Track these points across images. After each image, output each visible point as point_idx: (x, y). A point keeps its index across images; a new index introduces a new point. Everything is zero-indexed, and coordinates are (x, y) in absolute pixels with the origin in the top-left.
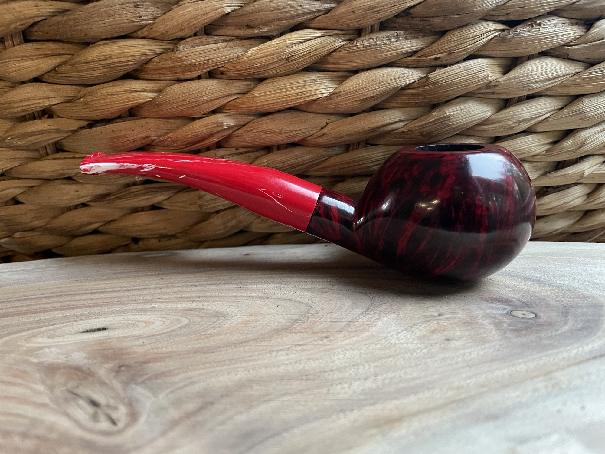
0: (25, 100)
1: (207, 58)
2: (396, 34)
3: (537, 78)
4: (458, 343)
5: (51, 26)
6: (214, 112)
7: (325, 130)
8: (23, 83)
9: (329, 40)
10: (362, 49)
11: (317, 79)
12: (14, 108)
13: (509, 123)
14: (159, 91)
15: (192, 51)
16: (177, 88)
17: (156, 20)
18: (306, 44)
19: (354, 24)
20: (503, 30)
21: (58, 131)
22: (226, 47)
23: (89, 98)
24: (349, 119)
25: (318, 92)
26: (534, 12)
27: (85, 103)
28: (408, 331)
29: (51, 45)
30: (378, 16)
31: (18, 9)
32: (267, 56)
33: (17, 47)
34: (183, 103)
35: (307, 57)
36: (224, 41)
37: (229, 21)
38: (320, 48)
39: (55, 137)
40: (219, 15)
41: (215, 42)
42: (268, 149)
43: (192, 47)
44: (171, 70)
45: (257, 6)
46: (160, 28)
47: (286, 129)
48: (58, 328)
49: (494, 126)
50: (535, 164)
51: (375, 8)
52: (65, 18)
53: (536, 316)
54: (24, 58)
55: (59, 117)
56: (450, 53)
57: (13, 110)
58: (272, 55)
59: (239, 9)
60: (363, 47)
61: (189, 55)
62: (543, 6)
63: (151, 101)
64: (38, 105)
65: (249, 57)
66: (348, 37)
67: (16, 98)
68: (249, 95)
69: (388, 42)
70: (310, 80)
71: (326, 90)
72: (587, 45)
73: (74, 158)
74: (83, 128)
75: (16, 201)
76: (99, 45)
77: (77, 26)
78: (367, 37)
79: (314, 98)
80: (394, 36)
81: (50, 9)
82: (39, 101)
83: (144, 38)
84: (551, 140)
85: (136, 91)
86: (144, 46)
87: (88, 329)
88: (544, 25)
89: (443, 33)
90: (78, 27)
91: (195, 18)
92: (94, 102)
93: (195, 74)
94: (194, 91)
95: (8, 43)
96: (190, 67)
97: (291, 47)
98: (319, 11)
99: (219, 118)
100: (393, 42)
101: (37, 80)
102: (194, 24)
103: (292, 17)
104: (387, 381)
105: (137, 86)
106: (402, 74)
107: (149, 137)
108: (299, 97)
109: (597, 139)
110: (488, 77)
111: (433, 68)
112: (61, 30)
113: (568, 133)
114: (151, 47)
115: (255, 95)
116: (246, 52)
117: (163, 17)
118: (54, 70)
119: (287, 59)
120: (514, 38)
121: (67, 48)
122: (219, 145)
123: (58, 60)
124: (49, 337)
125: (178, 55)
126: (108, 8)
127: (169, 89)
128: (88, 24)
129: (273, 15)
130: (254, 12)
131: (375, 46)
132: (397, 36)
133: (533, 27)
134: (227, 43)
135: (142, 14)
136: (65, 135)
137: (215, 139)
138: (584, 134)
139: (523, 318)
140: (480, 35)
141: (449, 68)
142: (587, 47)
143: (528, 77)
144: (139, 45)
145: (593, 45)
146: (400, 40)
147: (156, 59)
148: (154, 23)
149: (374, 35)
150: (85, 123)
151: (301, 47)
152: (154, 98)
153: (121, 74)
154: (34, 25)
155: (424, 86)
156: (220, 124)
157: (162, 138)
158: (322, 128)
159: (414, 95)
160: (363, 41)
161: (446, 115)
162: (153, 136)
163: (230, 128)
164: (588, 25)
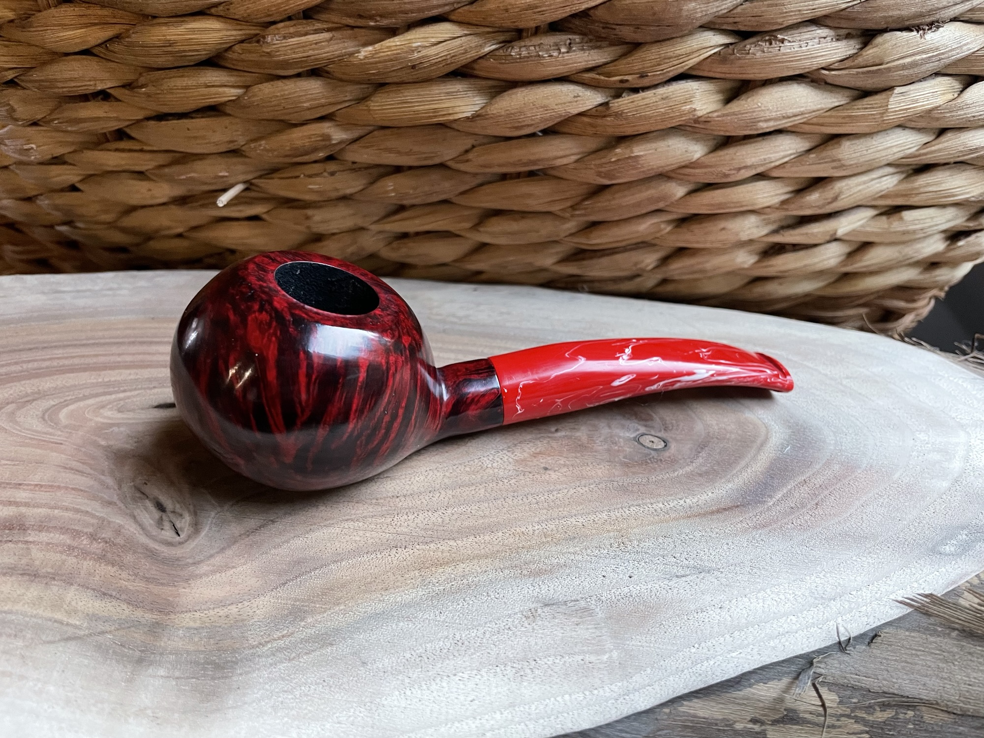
0: (71, 80)
1: (306, 54)
2: (568, 41)
3: (768, 115)
4: (554, 476)
6: (321, 118)
7: (469, 155)
8: (67, 54)
9: (475, 41)
10: (518, 60)
11: (457, 92)
12: (59, 88)
13: (725, 170)
14: (247, 87)
15: (285, 45)
16: (267, 89)
18: (440, 48)
19: (508, 24)
20: (727, 45)
21: (117, 119)
22: (331, 39)
23: (153, 91)
25: (457, 110)
26: (777, 23)
27: (148, 96)
28: (508, 451)
30: (541, 17)
32: (385, 61)
33: (54, 9)
34: (276, 108)
35: (441, 65)
36: (329, 30)
38: (460, 54)
39: (115, 125)
41: (316, 31)
43: (285, 38)
44: (257, 64)
46: (241, 11)
47: (416, 149)
48: (129, 398)
49: (704, 170)
50: (763, 217)
51: (537, 7)
53: (666, 446)
54: (64, 27)
55: (118, 101)
56: (643, 76)
57: (56, 90)
58: (391, 60)
60: (520, 58)
61: (280, 49)
62: (791, 16)
63: (236, 99)
64: (89, 88)
65: (361, 60)
66: (502, 38)
67: (58, 76)
68: (363, 107)
69: (555, 54)
70: (447, 93)
71: (469, 107)
72: (854, 71)
73: (142, 151)
74: (149, 119)
75: (73, 188)
78: (528, 43)
79: (451, 118)
80: (565, 45)
82: (88, 83)
83: (221, 17)
84: (790, 189)
85: (213, 86)
86: (219, 30)
87: (162, 402)
88: (790, 42)
89: (636, 46)
92: (160, 96)
93: (292, 72)
94: (290, 94)
96: (285, 64)
97: (419, 52)
99: (326, 128)
100: (564, 53)
101: (86, 52)
102: (286, 10)
104: (456, 516)
105: (214, 79)
106: (575, 97)
107: (236, 141)
108: (431, 114)
109: (860, 191)
110: (695, 110)
111: (619, 93)
113: (817, 182)
114: (229, 33)
115: (371, 108)
118: (105, 44)
119: (413, 67)
120: (739, 59)
122: (330, 158)
124: (119, 411)
125: (266, 48)
127: (256, 89)
131: (536, 58)
132: (570, 44)
133: (771, 44)
134: (333, 32)
136: (127, 123)
137: (321, 155)
138: (839, 185)
139: (648, 448)
141: (642, 94)
143: (754, 114)
145: (863, 73)
146: (574, 51)
147: (238, 48)
149: (537, 41)
151: (432, 51)
155: (605, 116)
156: (327, 138)
157: (252, 145)
158: (467, 151)
159: (591, 125)
160: (520, 48)
161: (633, 155)
162: (241, 141)
163: (341, 142)
164: (868, 36)
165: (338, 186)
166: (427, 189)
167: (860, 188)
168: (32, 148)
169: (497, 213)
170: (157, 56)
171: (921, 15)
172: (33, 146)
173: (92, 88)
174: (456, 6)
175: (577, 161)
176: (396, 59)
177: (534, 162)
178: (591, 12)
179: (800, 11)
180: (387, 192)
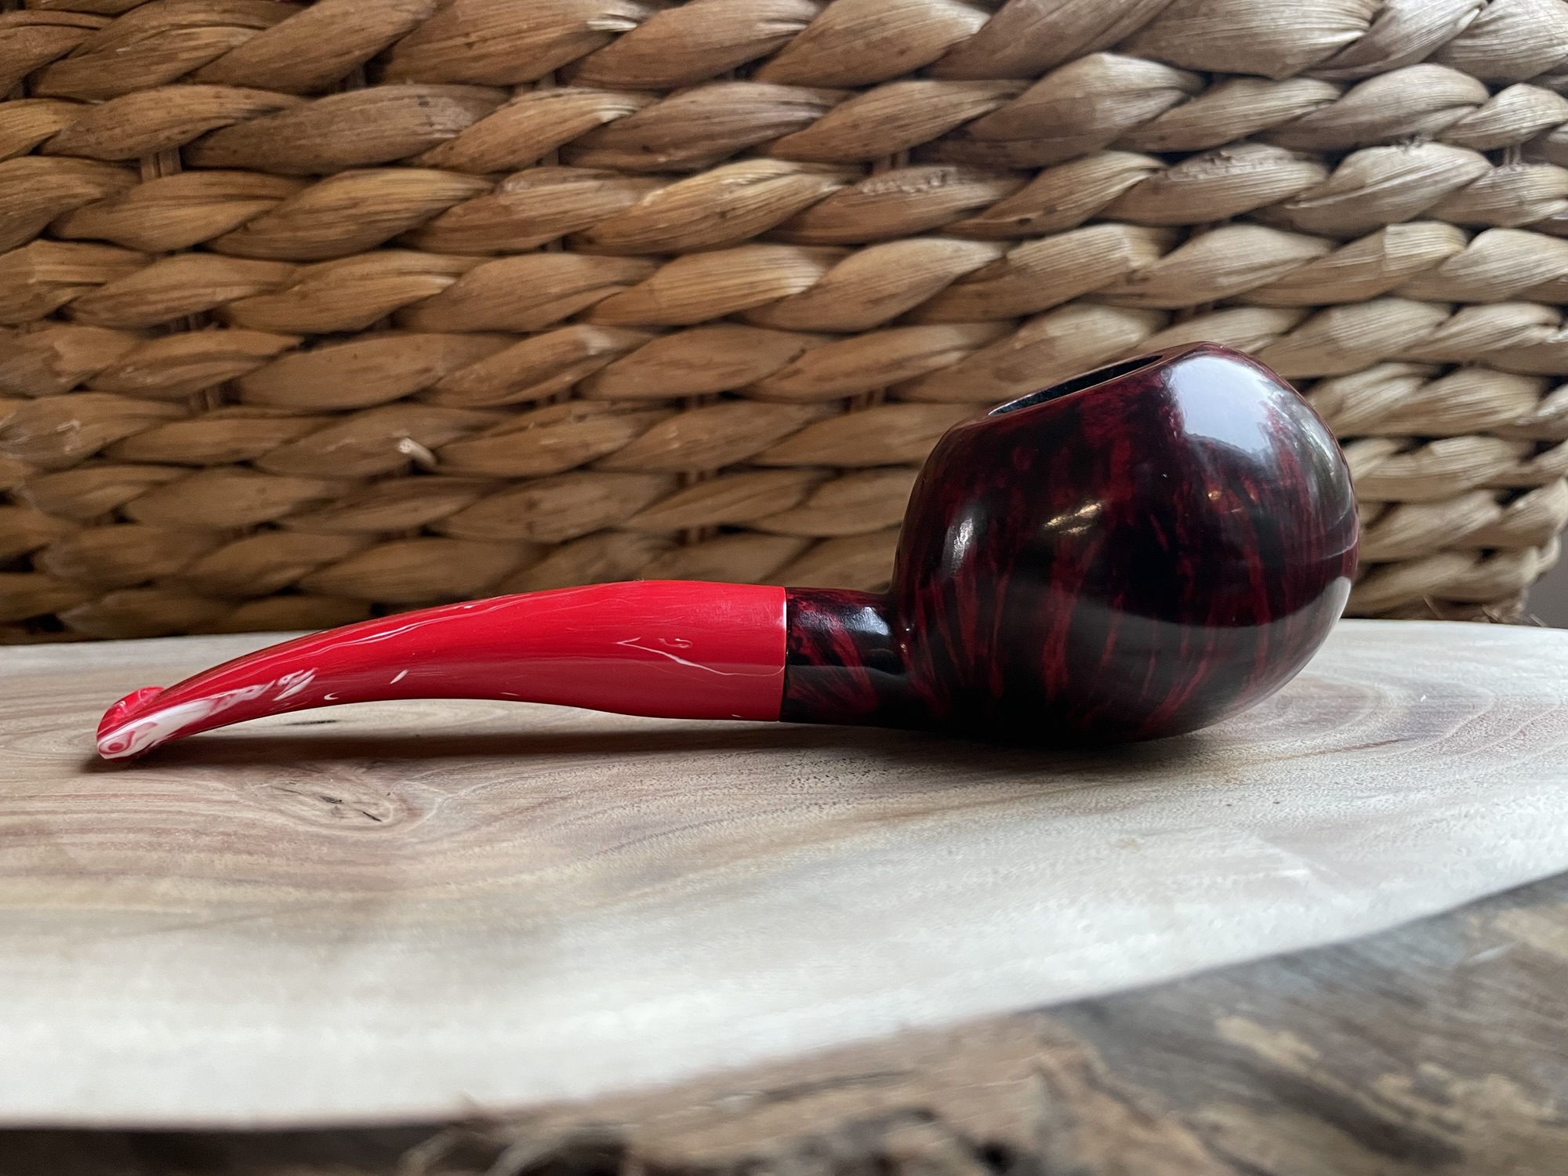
0: (174, 288)
1: (562, 209)
2: (940, 173)
3: (1229, 265)
5: (245, 137)
6: (571, 320)
7: (799, 364)
8: (171, 253)
9: (808, 180)
10: (873, 199)
11: (780, 259)
12: (149, 303)
14: (458, 275)
15: (532, 194)
16: (495, 270)
17: (461, 134)
18: (760, 187)
19: (857, 150)
20: (1154, 170)
21: (236, 356)
22: (599, 189)
23: (313, 285)
24: (849, 343)
25: (784, 282)
26: (1217, 135)
27: (304, 296)
29: (238, 178)
30: (902, 135)
31: (179, 101)
32: (682, 207)
33: (166, 179)
35: (761, 214)
36: (596, 177)
37: (609, 137)
38: (789, 197)
39: (227, 370)
40: (590, 125)
41: (579, 178)
42: (678, 404)
43: (532, 185)
44: (485, 229)
45: (665, 111)
46: (469, 148)
47: (718, 358)
52: (276, 123)
54: (182, 201)
55: (242, 327)
56: (1050, 210)
57: (145, 309)
58: (690, 205)
59: (630, 116)
60: (875, 196)
61: (525, 201)
63: (439, 294)
64: (199, 300)
65: (646, 207)
66: (844, 176)
67: (154, 284)
68: (643, 287)
69: (924, 187)
70: (769, 260)
71: (799, 280)
72: (1330, 201)
73: (263, 416)
74: (291, 350)
75: (119, 516)
76: (341, 179)
77: (299, 139)
78: (884, 177)
79: (776, 295)
80: (937, 177)
81: (247, 105)
82: (203, 291)
83: (434, 167)
85: (410, 273)
86: (433, 182)
88: (1238, 160)
89: (1033, 172)
90: (303, 142)
91: (541, 129)
92: (323, 294)
93: (536, 240)
94: (530, 274)
95: (148, 170)
96: (526, 226)
97: (731, 192)
98: (788, 124)
99: (581, 332)
100: (936, 187)
101: (201, 248)
102: (539, 142)
103: (733, 133)
105: (414, 263)
106: (955, 251)
107: (431, 370)
108: (746, 292)
109: (1368, 398)
110: (1128, 259)
111: (1017, 240)
112: (265, 147)
114: (447, 186)
115: (656, 287)
116: (639, 198)
117: (478, 124)
118: (244, 226)
119: (723, 214)
120: (1178, 185)
121: (273, 185)
122: (575, 393)
123: (252, 208)
125: (503, 200)
126: (368, 106)
127: (479, 270)
128: (325, 135)
129: (695, 129)
130: (658, 120)
131: (900, 195)
132: (943, 176)
133: (1214, 163)
134: (603, 181)
135: (434, 119)
136: (249, 366)
137: (569, 378)
138: (1341, 387)
140: (1108, 178)
141: (1048, 242)
142: (1329, 205)
143: (1210, 264)
144: (423, 181)
145: (1343, 202)
146: (950, 185)
147: (457, 210)
148: (457, 138)
149: (897, 174)
150: (293, 341)
151: (750, 191)
152: (446, 290)
153: (384, 236)
154: (210, 133)
155: (1001, 276)
156: (580, 346)
157: (458, 374)
158: (793, 360)
159: (980, 295)
160: (874, 184)
161: (1044, 337)
162: (440, 369)
163: (601, 355)
164: (1332, 157)
165: (590, 438)
166: (730, 430)
167: (1369, 392)
168: (72, 428)
169: (838, 472)
170: (330, 225)
171: (1398, 122)
172: (76, 423)
173: (208, 299)
174: (783, 130)
175: (962, 360)
176: (699, 203)
177: (898, 364)
178: (971, 128)
179: (1245, 116)
180: (667, 442)
